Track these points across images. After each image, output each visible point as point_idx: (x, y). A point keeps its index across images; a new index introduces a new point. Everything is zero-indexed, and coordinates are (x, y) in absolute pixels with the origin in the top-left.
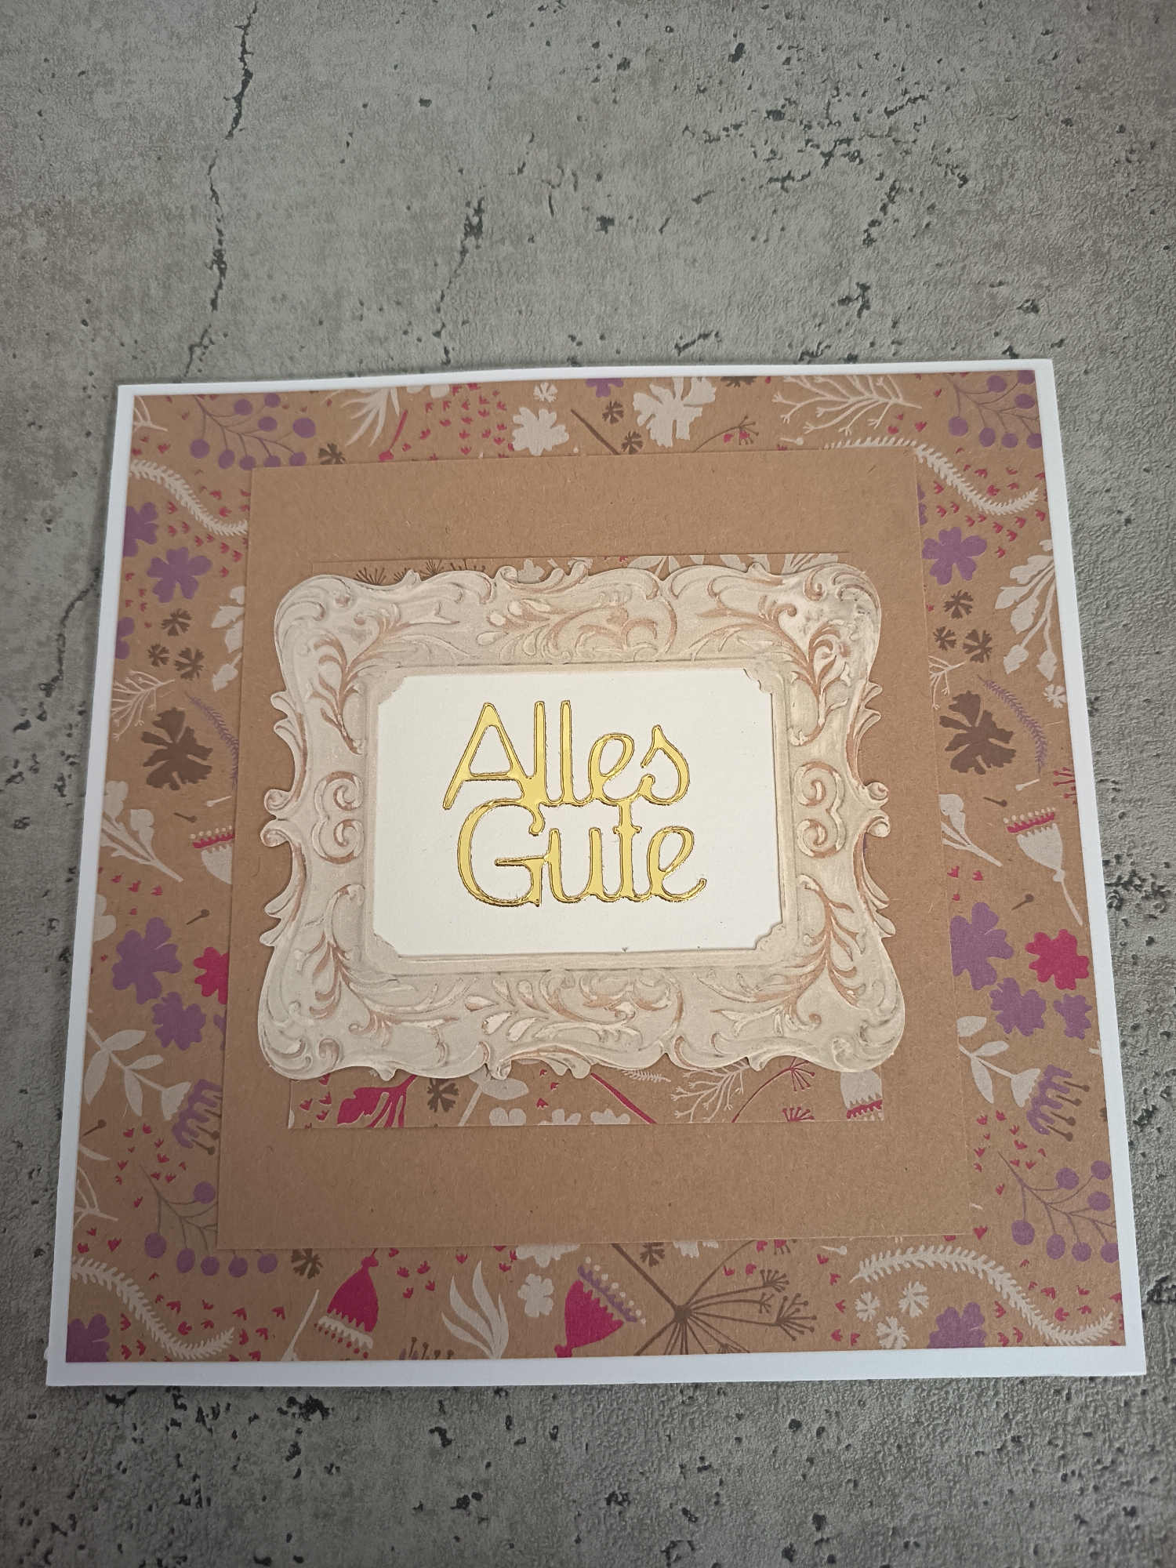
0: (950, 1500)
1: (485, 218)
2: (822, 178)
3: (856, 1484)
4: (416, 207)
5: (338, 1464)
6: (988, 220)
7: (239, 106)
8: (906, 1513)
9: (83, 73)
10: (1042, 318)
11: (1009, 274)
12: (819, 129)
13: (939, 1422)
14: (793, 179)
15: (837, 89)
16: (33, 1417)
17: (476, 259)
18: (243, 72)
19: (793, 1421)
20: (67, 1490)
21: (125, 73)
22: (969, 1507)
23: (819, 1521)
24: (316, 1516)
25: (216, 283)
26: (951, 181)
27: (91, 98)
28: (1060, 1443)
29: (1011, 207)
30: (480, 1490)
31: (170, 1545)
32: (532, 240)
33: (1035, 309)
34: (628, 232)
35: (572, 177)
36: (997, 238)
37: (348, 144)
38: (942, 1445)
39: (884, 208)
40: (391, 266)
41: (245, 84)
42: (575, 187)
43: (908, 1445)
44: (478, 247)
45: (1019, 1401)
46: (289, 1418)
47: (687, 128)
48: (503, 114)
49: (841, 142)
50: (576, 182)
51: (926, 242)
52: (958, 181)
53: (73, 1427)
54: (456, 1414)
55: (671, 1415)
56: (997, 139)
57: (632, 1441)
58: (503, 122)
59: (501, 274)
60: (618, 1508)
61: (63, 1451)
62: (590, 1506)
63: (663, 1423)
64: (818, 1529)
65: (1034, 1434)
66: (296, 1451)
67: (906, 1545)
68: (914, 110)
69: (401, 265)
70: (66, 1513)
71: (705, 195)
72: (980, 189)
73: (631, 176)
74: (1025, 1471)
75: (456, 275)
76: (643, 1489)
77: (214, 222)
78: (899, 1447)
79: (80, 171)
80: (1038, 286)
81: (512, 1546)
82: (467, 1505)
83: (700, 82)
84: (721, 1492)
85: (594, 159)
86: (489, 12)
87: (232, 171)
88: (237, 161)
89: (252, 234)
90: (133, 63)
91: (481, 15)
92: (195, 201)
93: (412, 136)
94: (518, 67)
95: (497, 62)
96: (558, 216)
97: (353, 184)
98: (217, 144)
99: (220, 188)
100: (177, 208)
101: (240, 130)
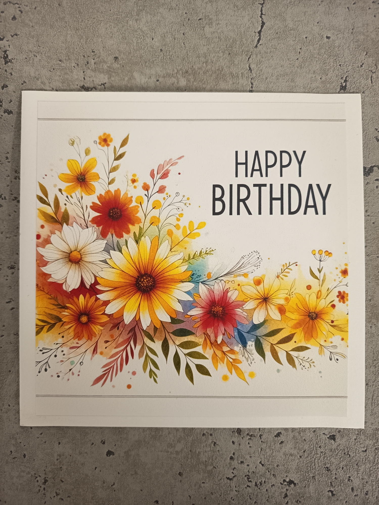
1: (348, 84)
4: (324, 79)
5: (300, 500)
7: (260, 35)
9: (200, 19)
16: (204, 483)
18: (261, 22)
21: (216, 20)
27: (203, 29)
32: (364, 92)
37: (300, 52)
41: (262, 27)
46: (284, 485)
48: (357, 44)
54: (336, 486)
61: (214, 493)
66: (286, 496)
77: (250, 80)
79: (199, 57)
86: (354, 2)
87: (257, 61)
88: (259, 57)
89: (263, 85)
90: (220, 17)
91: (351, 3)
92: (242, 71)
93: (323, 51)
94: (363, 25)
95: (356, 23)
96: (374, 84)
97: (301, 68)
98: (251, 50)
99: (252, 66)
100: (236, 73)
101: (260, 45)
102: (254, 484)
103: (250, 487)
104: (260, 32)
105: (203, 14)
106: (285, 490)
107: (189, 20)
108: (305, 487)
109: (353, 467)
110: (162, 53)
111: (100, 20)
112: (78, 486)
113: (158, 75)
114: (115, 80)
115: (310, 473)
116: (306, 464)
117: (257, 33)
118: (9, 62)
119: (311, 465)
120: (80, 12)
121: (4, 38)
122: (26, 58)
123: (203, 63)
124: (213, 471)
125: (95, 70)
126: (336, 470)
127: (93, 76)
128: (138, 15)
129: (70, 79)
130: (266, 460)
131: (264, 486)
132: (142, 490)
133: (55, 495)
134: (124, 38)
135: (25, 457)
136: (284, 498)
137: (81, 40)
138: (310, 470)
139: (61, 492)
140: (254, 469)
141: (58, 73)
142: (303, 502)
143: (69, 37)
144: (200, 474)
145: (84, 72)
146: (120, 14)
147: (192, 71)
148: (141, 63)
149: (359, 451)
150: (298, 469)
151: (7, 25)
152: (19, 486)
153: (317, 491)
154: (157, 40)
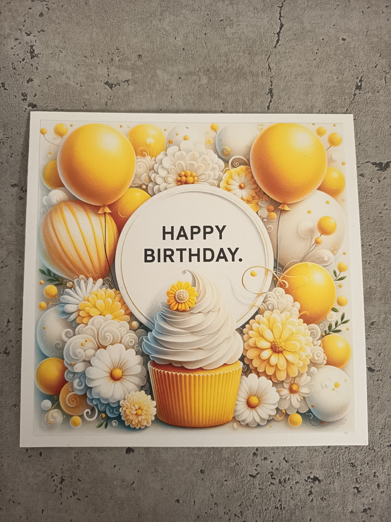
1: (363, 83)
4: (340, 78)
7: (279, 36)
9: (221, 20)
17: (359, 98)
18: (280, 24)
21: (237, 21)
25: (269, 100)
27: (224, 30)
30: (370, 506)
32: (378, 92)
37: (317, 53)
41: (281, 28)
44: (360, 93)
46: (308, 482)
48: (371, 46)
54: (362, 483)
59: (367, 103)
66: (311, 493)
69: (334, 98)
70: (239, 511)
75: (352, 103)
77: (269, 78)
79: (220, 56)
82: (366, 511)
86: (368, 6)
87: (276, 60)
88: (278, 56)
89: (282, 83)
90: (241, 18)
91: (365, 8)
92: (262, 70)
93: (339, 52)
94: (377, 28)
95: (370, 26)
96: (388, 84)
97: (319, 68)
98: (271, 50)
99: (272, 66)
100: (256, 72)
101: (279, 45)
102: (278, 481)
103: (273, 484)
104: (278, 34)
105: (224, 15)
106: (309, 487)
107: (210, 21)
108: (330, 483)
109: (378, 462)
110: (184, 52)
111: (125, 19)
112: (96, 486)
113: (181, 73)
114: (138, 77)
115: (334, 469)
116: (330, 460)
117: (276, 34)
118: (35, 56)
119: (335, 461)
120: (106, 11)
121: (31, 33)
122: (52, 53)
123: (224, 62)
124: (236, 468)
125: (119, 67)
126: (361, 465)
127: (117, 73)
128: (161, 15)
129: (94, 75)
130: (290, 456)
131: (288, 483)
132: (162, 489)
133: (72, 494)
134: (148, 37)
135: (41, 456)
136: (309, 495)
137: (106, 38)
138: (335, 466)
139: (78, 491)
140: (277, 466)
141: (83, 69)
142: (328, 499)
143: (94, 35)
144: (222, 471)
145: (108, 69)
146: (144, 14)
147: (214, 69)
148: (163, 61)
149: (384, 445)
150: (322, 466)
151: (35, 21)
152: (35, 486)
153: (342, 488)
154: (179, 39)
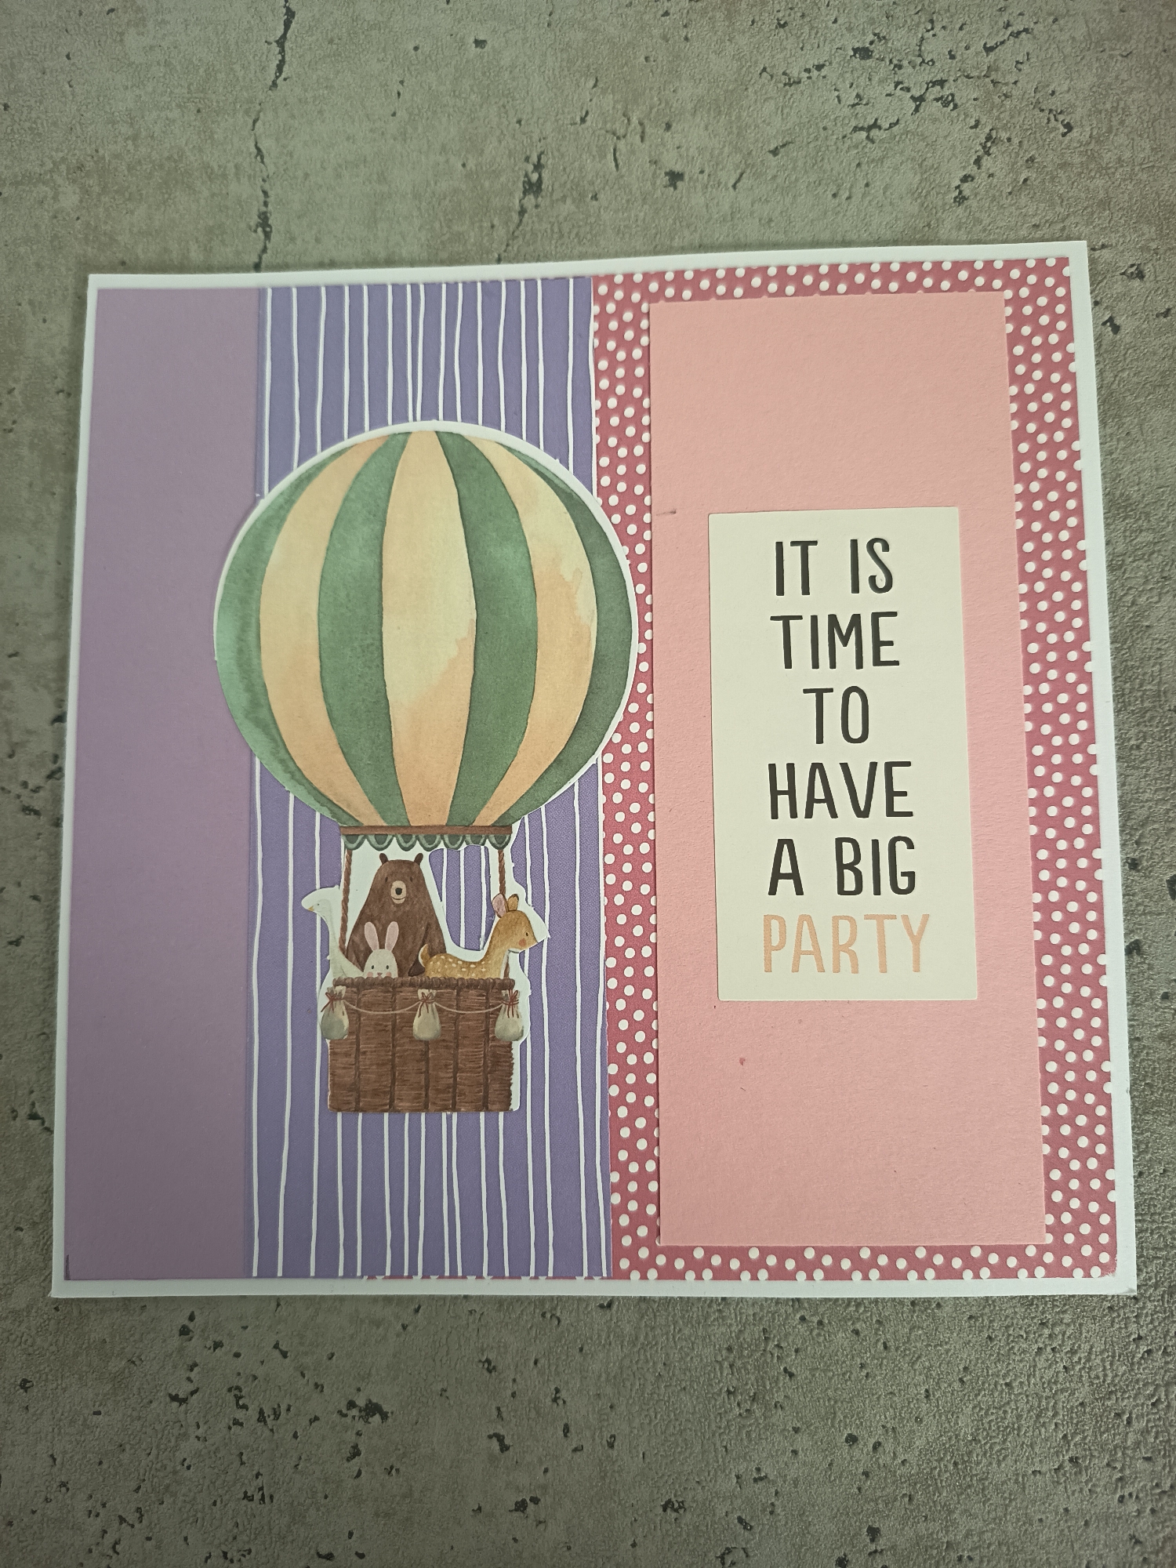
0: (1005, 1515)
1: (546, 174)
2: (912, 127)
3: (911, 1499)
4: (471, 164)
5: (397, 1465)
6: (1093, 174)
7: (282, 51)
8: (961, 1528)
9: (112, 10)
10: (1148, 284)
11: (1113, 235)
12: (910, 70)
13: (998, 1440)
14: (880, 128)
15: (932, 21)
16: (98, 1413)
17: (535, 219)
18: (284, 11)
19: (850, 1435)
20: (133, 1485)
21: (157, 12)
22: (1024, 1524)
23: (874, 1533)
24: (377, 1515)
25: (260, 247)
26: (1055, 129)
27: (121, 40)
28: (1118, 1466)
29: (1119, 159)
30: (538, 1494)
31: (235, 1538)
32: (595, 197)
33: (1140, 275)
34: (699, 186)
35: (639, 129)
36: (1101, 195)
37: (399, 94)
38: (999, 1463)
39: (978, 162)
40: (445, 229)
41: (287, 25)
42: (642, 139)
43: (965, 1462)
44: (537, 206)
45: (1078, 1422)
46: (348, 1420)
47: (764, 69)
48: (565, 56)
49: (934, 84)
50: (643, 132)
51: (1024, 200)
52: (1063, 130)
53: (138, 1424)
54: (514, 1420)
55: (728, 1426)
56: (1108, 80)
57: (689, 1451)
58: (564, 64)
59: (562, 236)
60: (674, 1515)
61: (128, 1447)
62: (646, 1512)
63: (720, 1435)
64: (872, 1540)
65: (1092, 1456)
66: (356, 1452)
67: (960, 1559)
68: (1017, 46)
69: (456, 228)
70: (133, 1506)
71: (784, 146)
72: (1085, 138)
73: (702, 125)
74: (1081, 1490)
75: (514, 237)
76: (699, 1497)
77: (259, 182)
78: (956, 1464)
79: (114, 123)
80: (1145, 249)
81: (569, 1548)
82: (525, 1508)
83: (780, 15)
84: (776, 1503)
85: (663, 105)
87: (277, 127)
88: (283, 114)
89: (299, 195)
92: (239, 159)
93: (466, 84)
96: (623, 170)
97: (405, 140)
98: (261, 96)
99: (265, 144)
100: (220, 167)
101: (285, 79)
102: (253, 1413)
103: (241, 1424)
104: (281, 42)
106: (352, 1434)
107: (81, 14)
109: (568, 1357)
117: (275, 44)
123: (127, 140)
126: (517, 1367)
130: (295, 1339)
131: (286, 1422)
136: (349, 1459)
140: (254, 1368)
147: (97, 163)
